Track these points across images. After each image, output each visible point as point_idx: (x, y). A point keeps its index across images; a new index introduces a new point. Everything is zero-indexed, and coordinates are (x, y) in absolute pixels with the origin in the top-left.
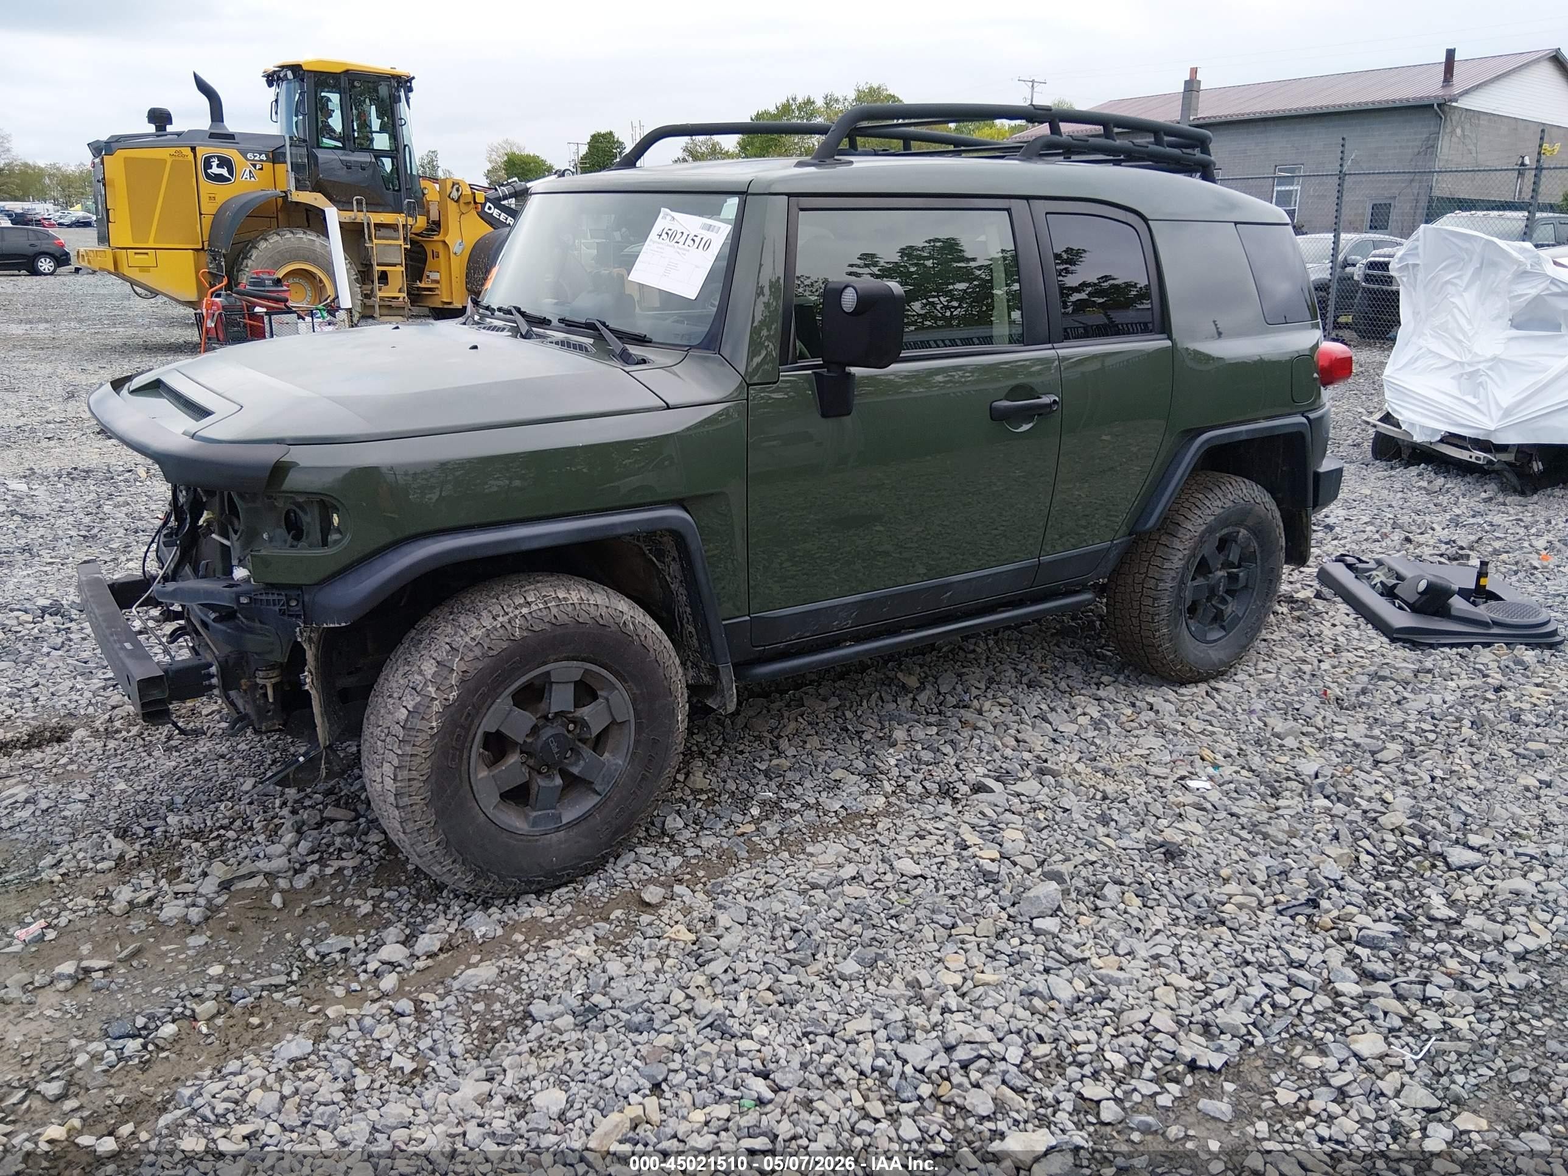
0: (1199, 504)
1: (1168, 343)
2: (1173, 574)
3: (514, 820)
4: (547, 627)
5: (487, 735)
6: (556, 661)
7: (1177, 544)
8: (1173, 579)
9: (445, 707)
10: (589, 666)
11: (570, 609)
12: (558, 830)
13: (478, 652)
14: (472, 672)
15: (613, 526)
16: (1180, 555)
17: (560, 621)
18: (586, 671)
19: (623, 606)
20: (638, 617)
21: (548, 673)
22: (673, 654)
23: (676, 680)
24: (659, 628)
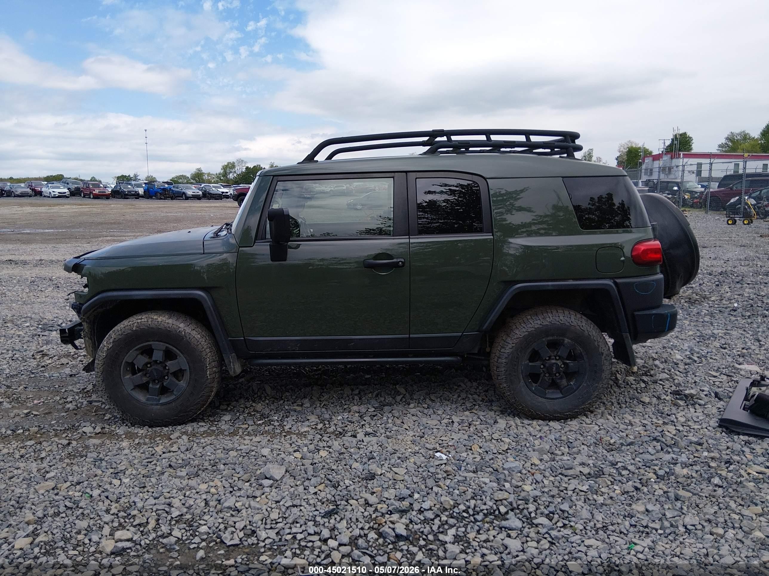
0: (526, 321)
1: (492, 237)
2: (506, 355)
3: (141, 397)
4: (146, 328)
5: (127, 362)
6: (153, 341)
7: (509, 340)
8: (506, 358)
9: (108, 349)
10: (168, 345)
11: (156, 323)
12: (157, 405)
13: (120, 333)
14: (117, 339)
15: (170, 294)
16: (510, 346)
17: (151, 326)
18: (167, 347)
19: (182, 325)
20: (188, 330)
21: (151, 345)
22: (205, 347)
23: (206, 357)
24: (199, 336)
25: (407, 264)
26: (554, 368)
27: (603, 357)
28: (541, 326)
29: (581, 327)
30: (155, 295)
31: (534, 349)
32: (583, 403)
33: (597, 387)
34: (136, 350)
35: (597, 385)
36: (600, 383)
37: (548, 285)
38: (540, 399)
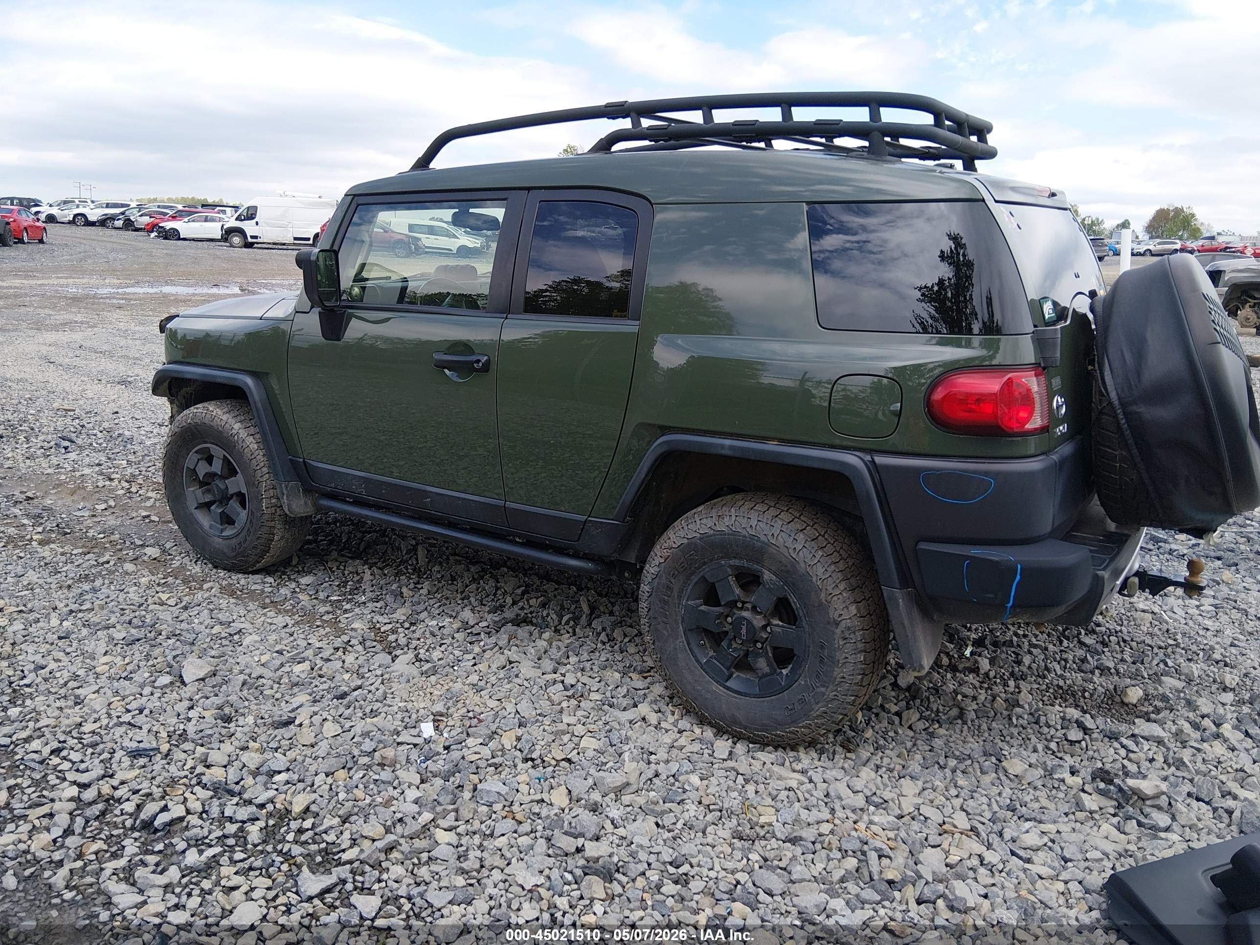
1: (637, 329)
3: (206, 521)
4: (199, 422)
5: (188, 468)
6: (216, 445)
10: (224, 453)
11: (210, 417)
13: (178, 424)
14: (174, 433)
17: (204, 421)
19: (237, 426)
20: (243, 434)
21: (208, 448)
22: (262, 464)
23: (261, 480)
24: (256, 446)
25: (493, 367)
26: (744, 628)
27: (838, 631)
28: (712, 532)
29: (791, 551)
30: (205, 375)
31: (703, 577)
32: (794, 722)
33: (824, 694)
34: (196, 452)
35: (823, 689)
36: (831, 687)
37: (722, 446)
38: (716, 687)
